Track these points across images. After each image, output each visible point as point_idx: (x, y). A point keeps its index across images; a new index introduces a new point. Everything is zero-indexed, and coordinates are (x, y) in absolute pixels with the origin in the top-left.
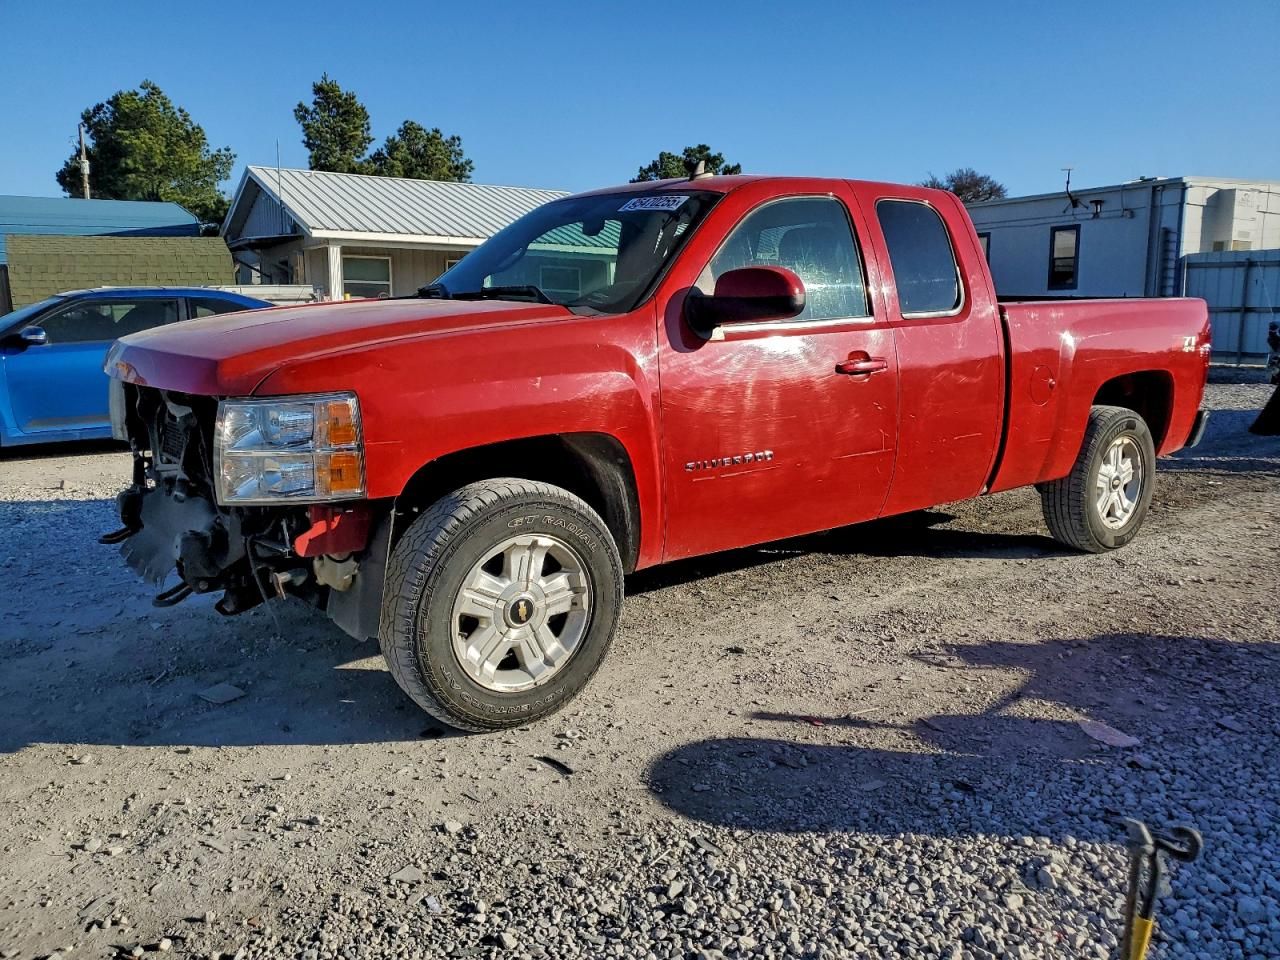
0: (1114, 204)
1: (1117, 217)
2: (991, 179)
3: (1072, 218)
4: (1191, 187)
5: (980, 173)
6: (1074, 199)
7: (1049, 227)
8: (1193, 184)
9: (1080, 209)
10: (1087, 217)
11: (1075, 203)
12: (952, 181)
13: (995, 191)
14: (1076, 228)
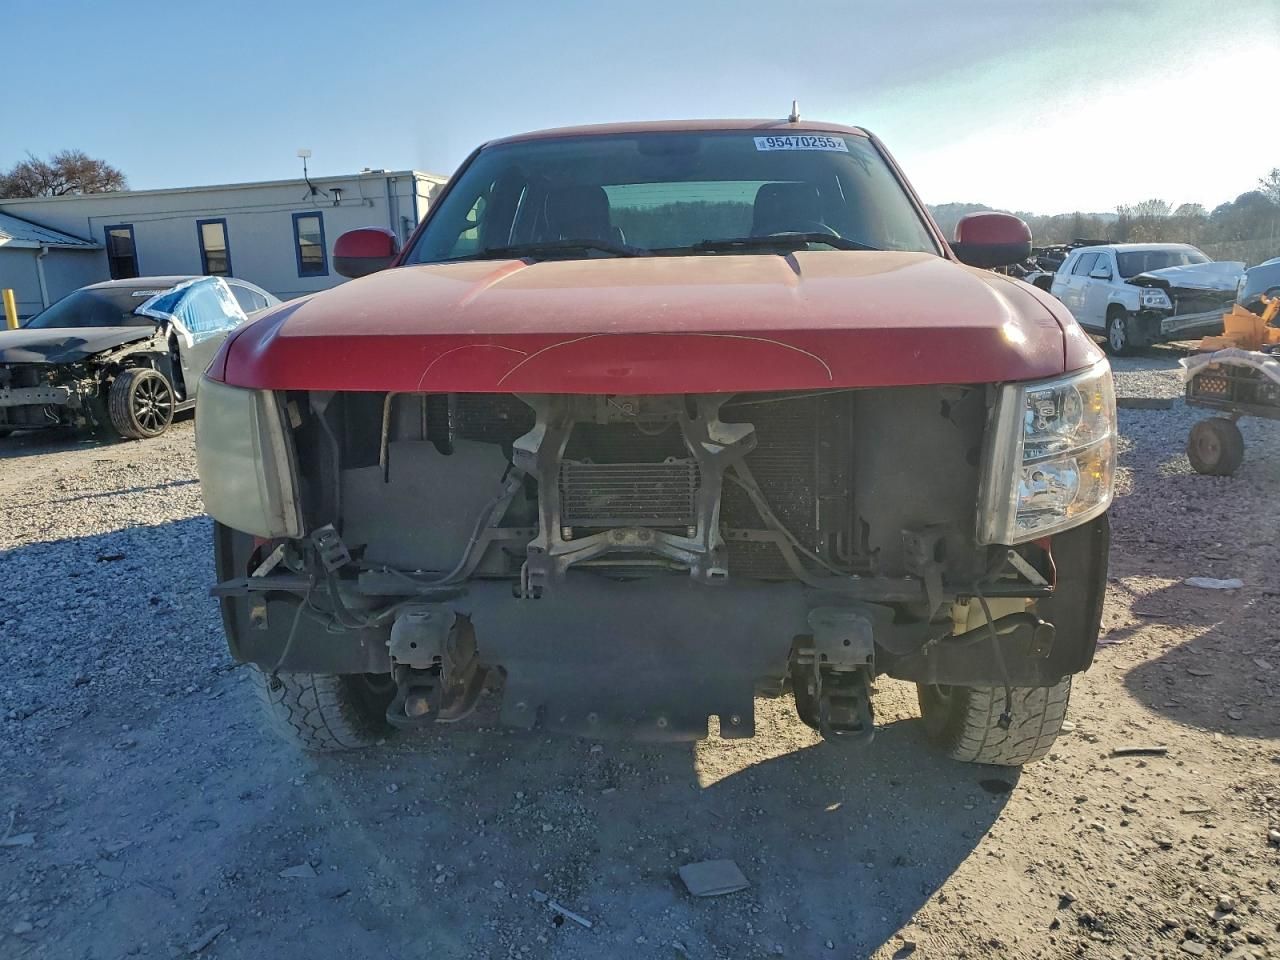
0: (353, 193)
1: (358, 206)
2: (106, 164)
3: (312, 205)
4: (419, 180)
5: (92, 157)
6: (313, 187)
7: (290, 213)
8: (421, 178)
9: (320, 197)
10: (328, 204)
11: (314, 191)
12: (59, 163)
13: (113, 177)
14: (319, 215)
